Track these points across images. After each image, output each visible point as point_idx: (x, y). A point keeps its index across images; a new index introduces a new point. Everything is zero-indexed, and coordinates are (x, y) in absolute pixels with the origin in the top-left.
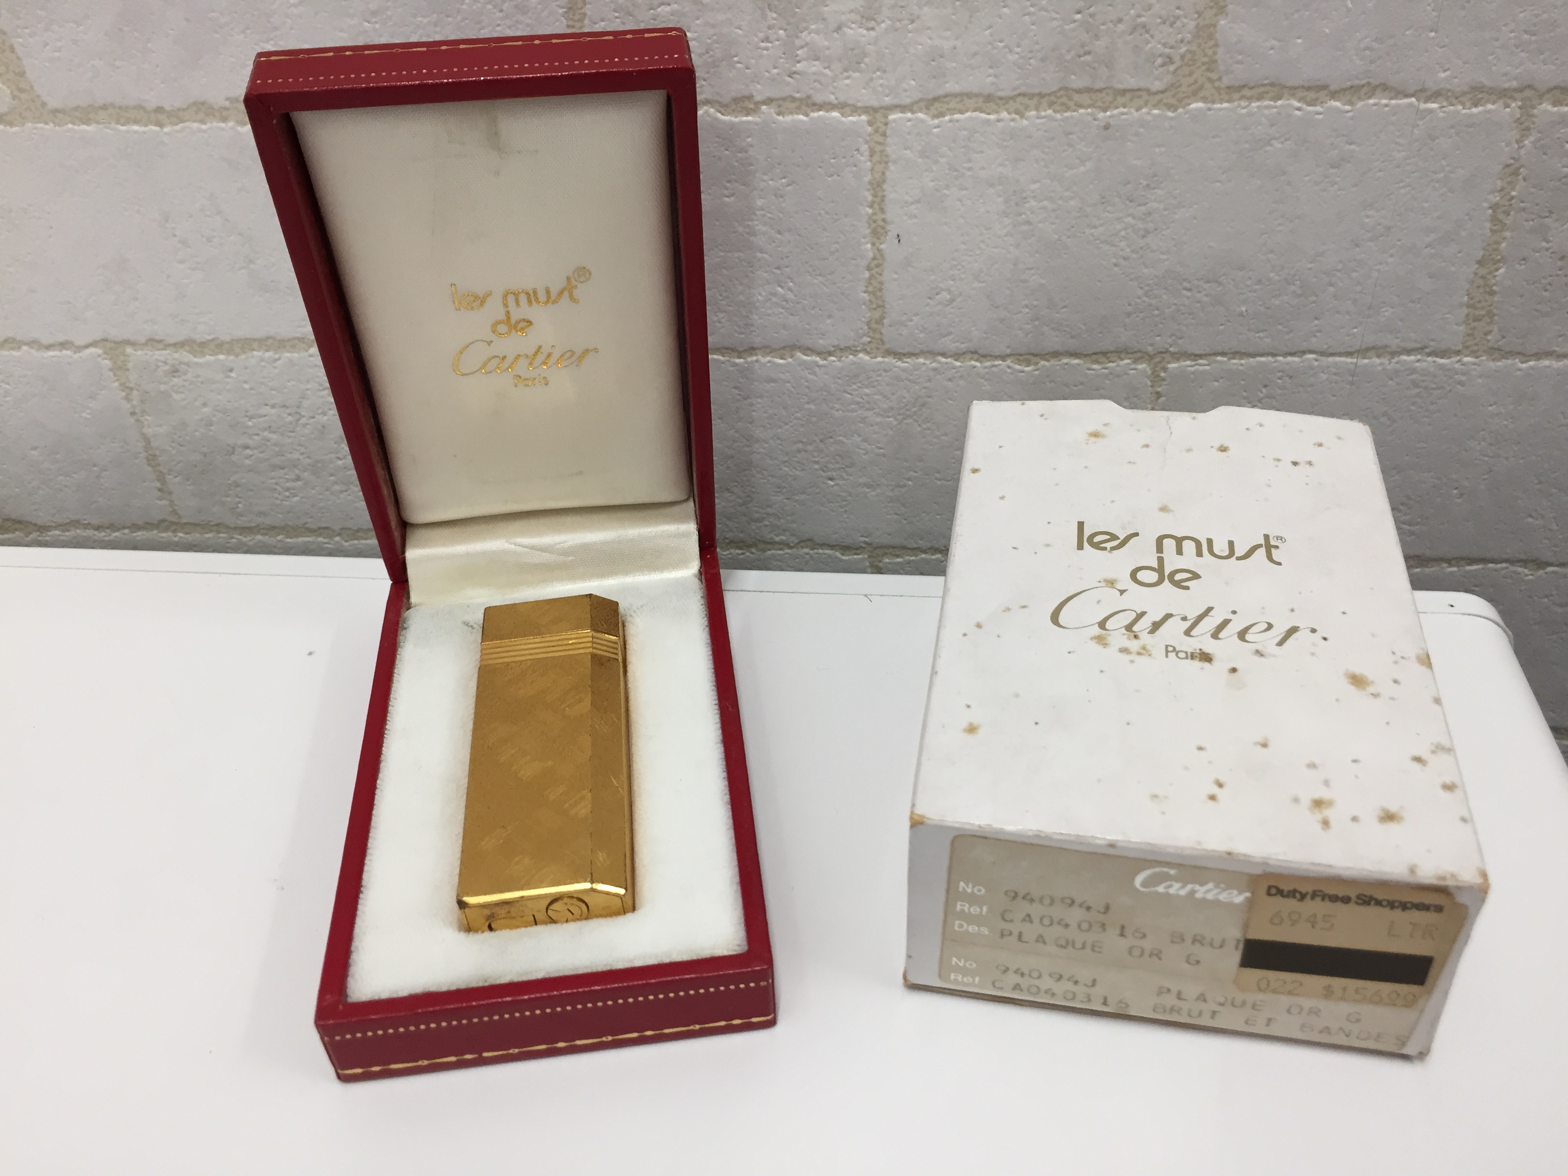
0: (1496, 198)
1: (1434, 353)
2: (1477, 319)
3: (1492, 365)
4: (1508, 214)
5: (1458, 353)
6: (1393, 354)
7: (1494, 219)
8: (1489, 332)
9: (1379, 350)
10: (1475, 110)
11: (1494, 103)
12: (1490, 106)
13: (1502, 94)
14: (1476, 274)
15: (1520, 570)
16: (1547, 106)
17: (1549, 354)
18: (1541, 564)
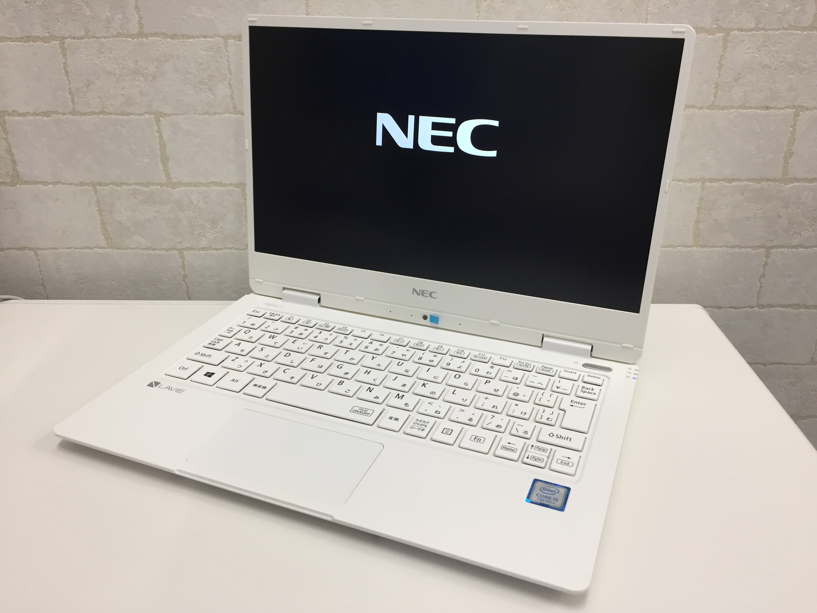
0: (698, 206)
1: (686, 247)
2: (696, 237)
3: (701, 249)
4: (701, 209)
5: (692, 246)
6: (676, 247)
7: (698, 211)
8: (699, 241)
9: (672, 246)
10: (691, 184)
11: (695, 182)
12: (694, 183)
13: (696, 180)
14: (694, 225)
15: (715, 309)
16: (708, 183)
17: (715, 246)
18: (720, 308)
